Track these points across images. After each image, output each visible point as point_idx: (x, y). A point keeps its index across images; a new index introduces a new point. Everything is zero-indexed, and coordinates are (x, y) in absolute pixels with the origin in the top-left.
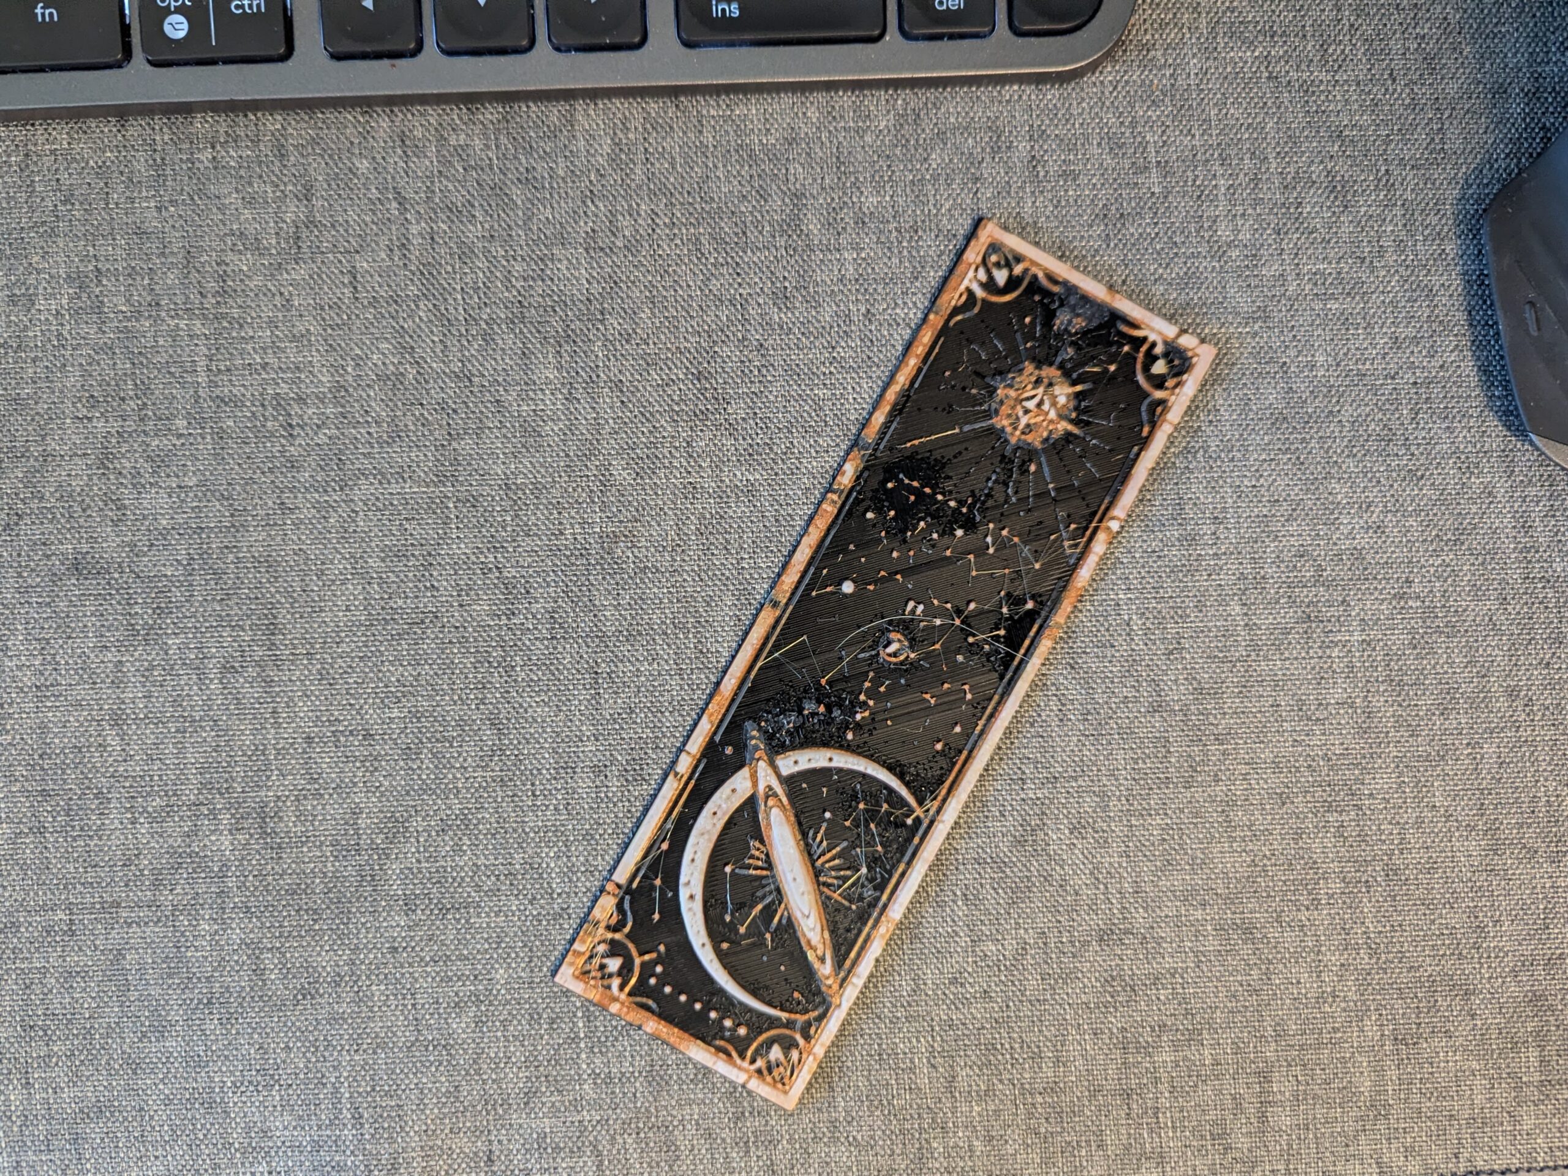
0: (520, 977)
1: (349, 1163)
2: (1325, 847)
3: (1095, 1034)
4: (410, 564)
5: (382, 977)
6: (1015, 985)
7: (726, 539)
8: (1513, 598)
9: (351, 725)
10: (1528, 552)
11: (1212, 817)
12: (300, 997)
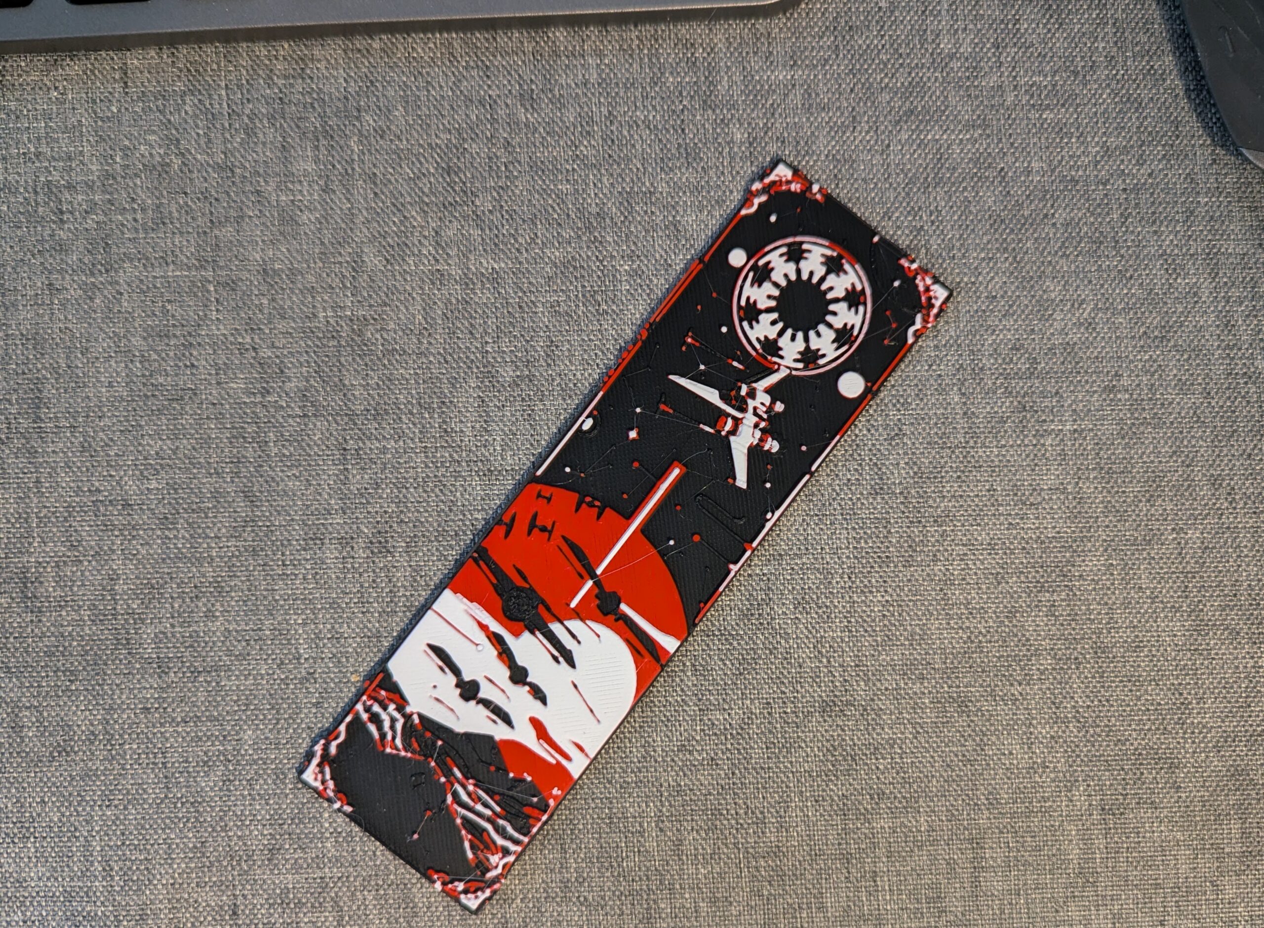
0: (267, 738)
1: (100, 913)
2: (1038, 626)
3: (816, 801)
4: (172, 343)
5: (135, 736)
6: (740, 753)
7: (471, 325)
8: (1217, 393)
9: (111, 495)
10: (1232, 349)
11: (930, 595)
12: (56, 754)
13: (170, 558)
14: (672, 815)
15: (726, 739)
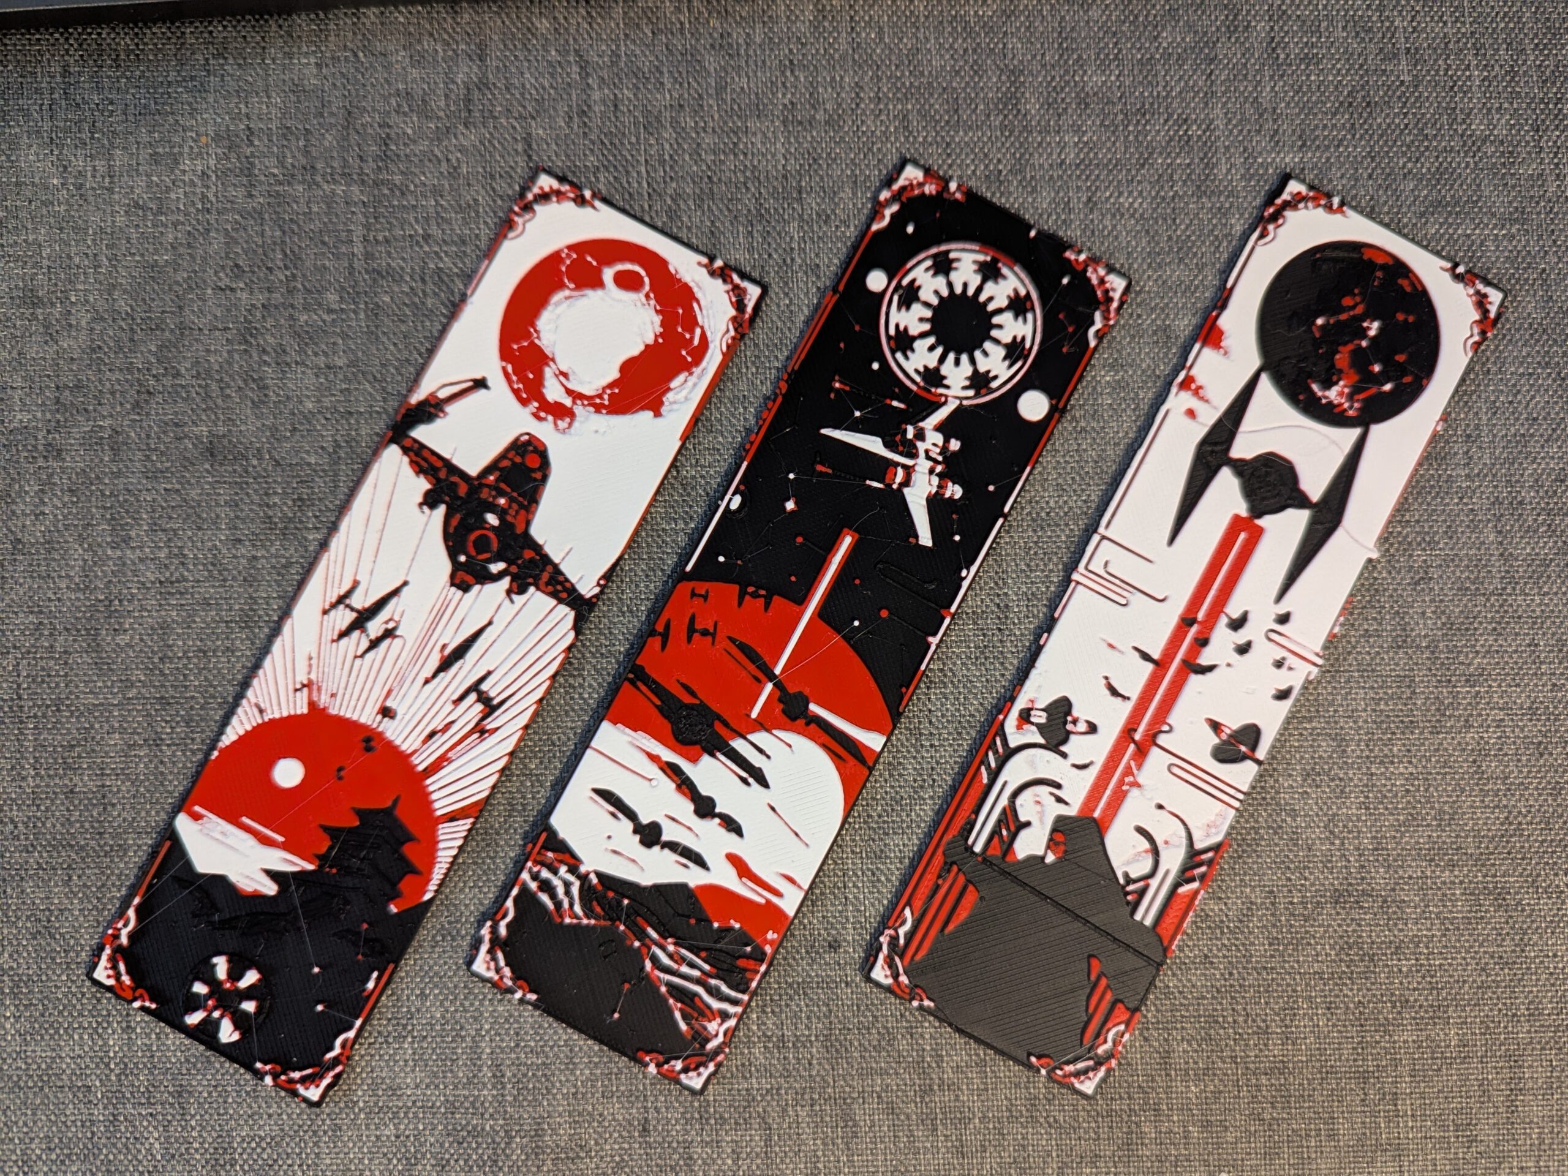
13: (573, 710)
14: (1158, 1023)
15: (1222, 933)
